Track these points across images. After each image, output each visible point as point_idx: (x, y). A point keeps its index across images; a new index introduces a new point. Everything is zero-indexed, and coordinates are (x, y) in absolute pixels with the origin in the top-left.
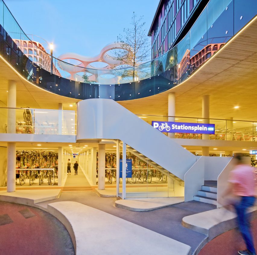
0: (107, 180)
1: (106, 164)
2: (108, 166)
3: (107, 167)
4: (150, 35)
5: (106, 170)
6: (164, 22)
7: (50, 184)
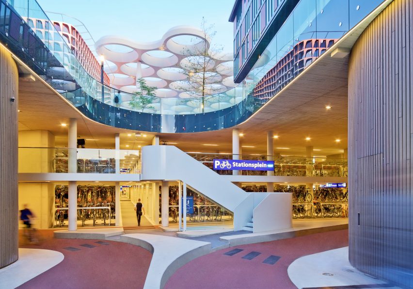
0: (171, 219)
1: (170, 201)
2: (172, 203)
3: (171, 205)
4: (232, 19)
5: (170, 208)
6: (248, 10)
7: (105, 224)
